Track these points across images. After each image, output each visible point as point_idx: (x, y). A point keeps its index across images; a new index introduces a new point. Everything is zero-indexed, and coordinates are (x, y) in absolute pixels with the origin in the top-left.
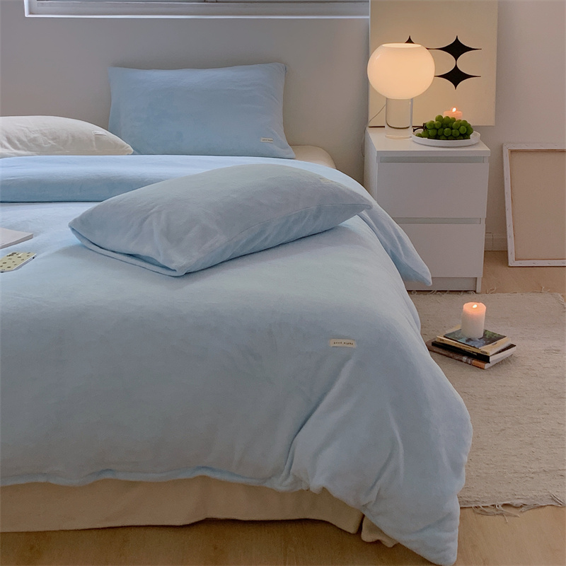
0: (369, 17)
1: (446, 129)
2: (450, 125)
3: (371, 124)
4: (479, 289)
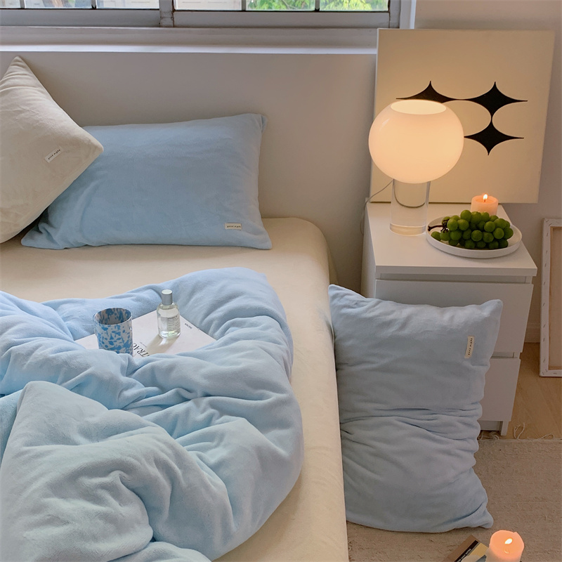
1: (476, 232)
2: (480, 225)
4: (505, 431)
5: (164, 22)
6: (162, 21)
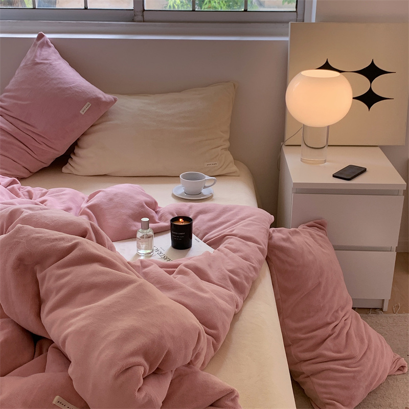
3: (287, 143)
4: (385, 308)
5: (136, 18)
6: (135, 18)
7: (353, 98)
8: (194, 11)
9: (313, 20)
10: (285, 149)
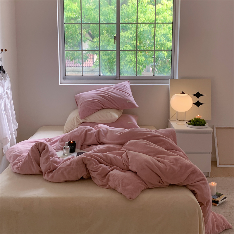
0: (169, 84)
2: (198, 121)
3: (171, 119)
4: (209, 176)
6: (117, 78)
7: (193, 104)
8: (136, 76)
9: (177, 78)
10: (171, 121)
